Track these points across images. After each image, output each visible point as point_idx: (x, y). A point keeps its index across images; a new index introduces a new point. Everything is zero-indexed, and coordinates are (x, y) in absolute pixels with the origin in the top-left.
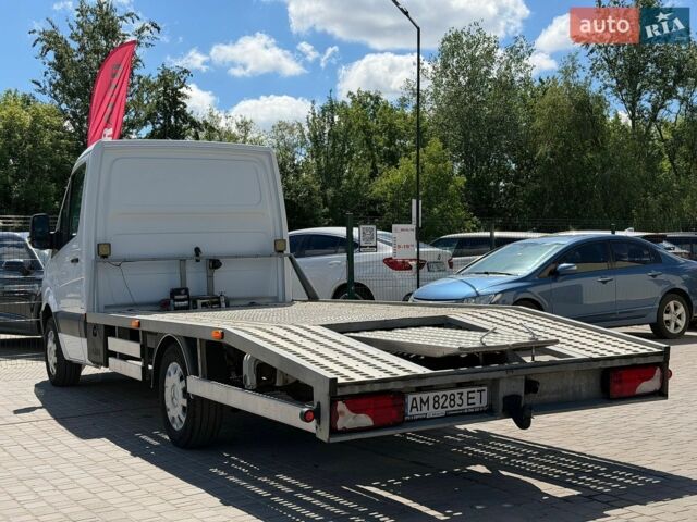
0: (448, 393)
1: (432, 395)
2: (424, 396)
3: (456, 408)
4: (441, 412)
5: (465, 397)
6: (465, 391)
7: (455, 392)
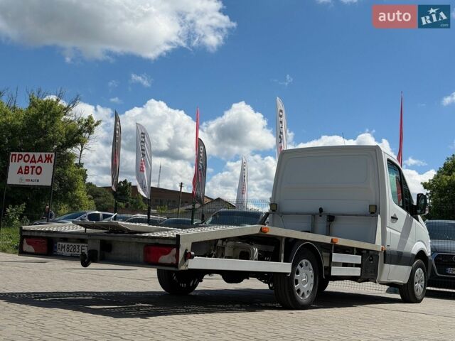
0: (73, 244)
1: (66, 244)
2: (63, 244)
3: (76, 253)
4: (69, 254)
5: (80, 248)
6: (81, 245)
7: (76, 244)
